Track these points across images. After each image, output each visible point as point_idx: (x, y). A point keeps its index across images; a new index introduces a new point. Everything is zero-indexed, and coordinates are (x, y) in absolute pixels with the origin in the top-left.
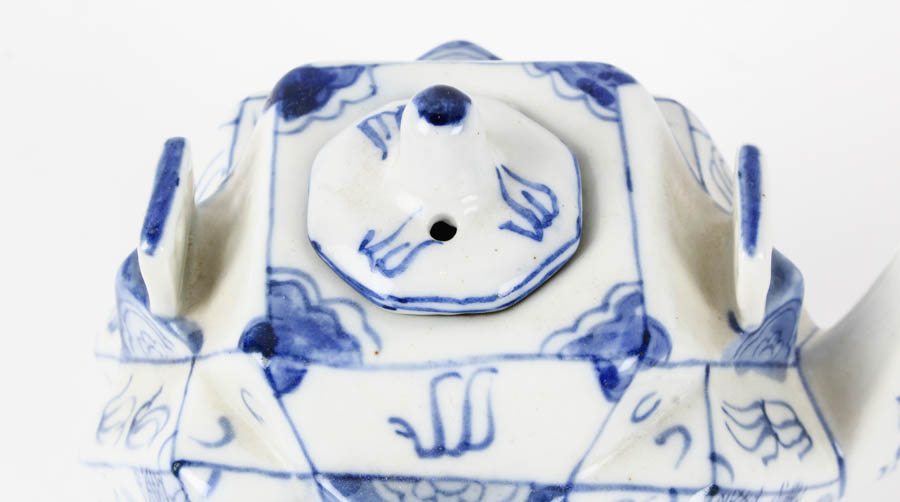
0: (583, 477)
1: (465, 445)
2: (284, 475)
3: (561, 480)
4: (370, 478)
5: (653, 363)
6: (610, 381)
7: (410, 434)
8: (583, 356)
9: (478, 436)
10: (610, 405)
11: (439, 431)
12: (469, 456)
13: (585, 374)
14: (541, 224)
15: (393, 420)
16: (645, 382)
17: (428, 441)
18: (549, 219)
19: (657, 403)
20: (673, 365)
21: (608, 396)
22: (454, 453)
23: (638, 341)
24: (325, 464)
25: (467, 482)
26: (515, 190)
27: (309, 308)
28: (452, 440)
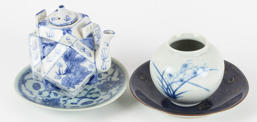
0: (60, 42)
1: (51, 37)
2: (37, 37)
3: (58, 41)
4: (43, 38)
5: (69, 33)
6: (64, 33)
7: (47, 34)
8: (63, 30)
9: (52, 36)
10: (63, 35)
11: (50, 35)
12: (51, 38)
13: (62, 32)
14: (67, 20)
15: (47, 33)
16: (67, 35)
17: (49, 36)
18: (69, 20)
19: (70, 39)
20: (72, 35)
21: (63, 34)
22: (50, 37)
23: (68, 30)
24: (40, 36)
25: (50, 40)
26: (67, 17)
27: (45, 22)
28: (50, 36)
